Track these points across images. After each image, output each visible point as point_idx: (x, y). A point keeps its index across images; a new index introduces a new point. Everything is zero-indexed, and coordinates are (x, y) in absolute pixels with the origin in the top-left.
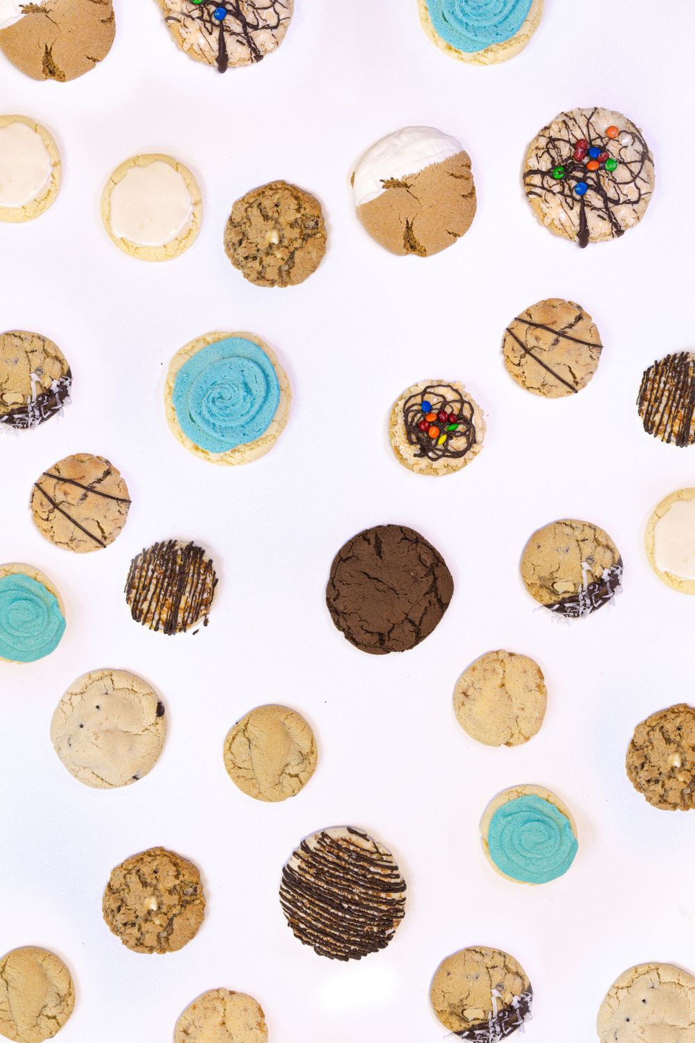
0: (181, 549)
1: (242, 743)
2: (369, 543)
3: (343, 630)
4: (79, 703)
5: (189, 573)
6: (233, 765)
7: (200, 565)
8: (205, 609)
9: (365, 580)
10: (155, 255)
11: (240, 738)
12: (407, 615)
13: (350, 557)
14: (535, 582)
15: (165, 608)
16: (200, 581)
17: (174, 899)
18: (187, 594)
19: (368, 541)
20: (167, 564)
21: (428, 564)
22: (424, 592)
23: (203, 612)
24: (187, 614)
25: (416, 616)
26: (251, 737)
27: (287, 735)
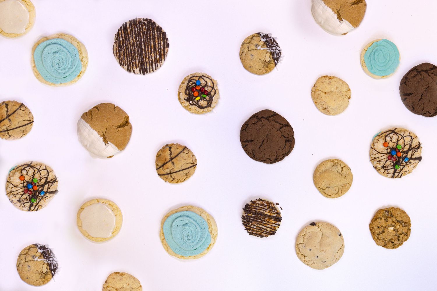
0: (245, 214)
1: (328, 190)
2: (247, 145)
3: (284, 157)
4: (308, 258)
5: (255, 211)
6: (337, 195)
7: (253, 206)
8: (271, 205)
9: (263, 147)
10: (119, 220)
11: (326, 191)
12: (278, 130)
13: (253, 153)
14: (265, 69)
15: (270, 221)
16: (259, 206)
17: (390, 220)
18: (264, 212)
19: (246, 145)
20: (251, 220)
21: (257, 120)
22: (268, 122)
23: (272, 205)
24: (273, 212)
25: (279, 126)
26: (326, 186)
27: (325, 171)
